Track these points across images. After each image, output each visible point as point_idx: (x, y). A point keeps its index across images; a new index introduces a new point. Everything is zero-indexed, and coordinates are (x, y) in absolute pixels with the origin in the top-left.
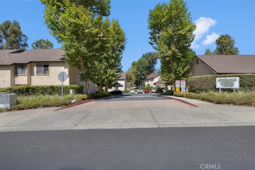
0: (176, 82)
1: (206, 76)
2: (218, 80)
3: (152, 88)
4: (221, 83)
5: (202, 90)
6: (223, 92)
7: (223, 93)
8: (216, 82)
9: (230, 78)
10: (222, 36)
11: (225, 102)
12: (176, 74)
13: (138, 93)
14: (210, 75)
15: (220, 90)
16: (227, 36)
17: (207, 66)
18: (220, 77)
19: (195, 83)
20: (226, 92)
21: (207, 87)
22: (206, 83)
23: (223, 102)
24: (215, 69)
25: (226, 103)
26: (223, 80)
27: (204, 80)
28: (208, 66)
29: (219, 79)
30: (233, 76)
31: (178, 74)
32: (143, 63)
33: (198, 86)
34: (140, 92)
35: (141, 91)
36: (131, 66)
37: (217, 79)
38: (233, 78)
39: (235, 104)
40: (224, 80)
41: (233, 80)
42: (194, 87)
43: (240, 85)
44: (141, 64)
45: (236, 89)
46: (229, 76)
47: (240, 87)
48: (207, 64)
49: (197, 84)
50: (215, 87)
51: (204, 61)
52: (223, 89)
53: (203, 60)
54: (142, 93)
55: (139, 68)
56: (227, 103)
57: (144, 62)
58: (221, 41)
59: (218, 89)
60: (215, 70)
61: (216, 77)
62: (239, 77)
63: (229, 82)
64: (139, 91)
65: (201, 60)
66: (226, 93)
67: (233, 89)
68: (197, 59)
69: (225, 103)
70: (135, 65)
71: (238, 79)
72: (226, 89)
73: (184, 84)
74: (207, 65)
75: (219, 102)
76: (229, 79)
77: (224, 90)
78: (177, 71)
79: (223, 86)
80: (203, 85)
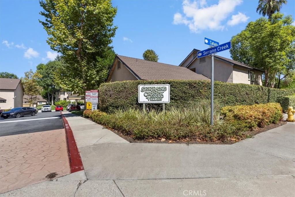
0: (86, 94)
1: (124, 82)
2: (140, 89)
3: (70, 103)
4: (146, 94)
5: (117, 107)
6: (147, 110)
7: (148, 113)
8: (138, 93)
9: (158, 86)
10: (148, 50)
11: (151, 134)
12: (86, 80)
13: (42, 112)
14: (130, 81)
15: (144, 105)
16: (152, 51)
17: (129, 70)
18: (144, 84)
19: (107, 94)
20: (153, 111)
21: (125, 102)
22: (124, 94)
23: (147, 134)
24: (139, 74)
25: (153, 137)
26: (148, 88)
27: (121, 88)
28: (131, 70)
29: (143, 86)
30: (162, 83)
31: (90, 81)
32: (55, 67)
33: (111, 101)
34: (46, 110)
35: (48, 109)
36: (37, 70)
37: (140, 87)
38: (161, 86)
39: (168, 138)
40: (149, 90)
41: (161, 88)
42: (106, 102)
43: (170, 98)
44: (53, 69)
45: (165, 104)
46: (156, 83)
47: (170, 100)
48: (129, 66)
49: (111, 96)
50: (137, 101)
51: (126, 64)
52: (149, 104)
53: (125, 62)
54: (51, 111)
55: (49, 74)
56: (155, 137)
57: (58, 66)
58: (147, 54)
59: (141, 105)
60: (139, 76)
61: (139, 84)
62: (169, 85)
63: (157, 93)
64: (44, 109)
65: (123, 61)
66: (152, 113)
67: (162, 104)
68: (118, 62)
69: (151, 136)
70: (42, 69)
71: (168, 86)
72: (153, 104)
73: (96, 97)
74: (129, 68)
75: (141, 135)
76: (156, 86)
77: (150, 106)
78: (89, 75)
79: (149, 99)
80: (120, 98)
